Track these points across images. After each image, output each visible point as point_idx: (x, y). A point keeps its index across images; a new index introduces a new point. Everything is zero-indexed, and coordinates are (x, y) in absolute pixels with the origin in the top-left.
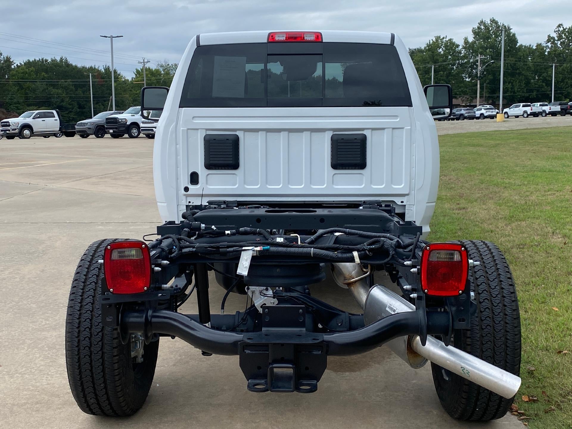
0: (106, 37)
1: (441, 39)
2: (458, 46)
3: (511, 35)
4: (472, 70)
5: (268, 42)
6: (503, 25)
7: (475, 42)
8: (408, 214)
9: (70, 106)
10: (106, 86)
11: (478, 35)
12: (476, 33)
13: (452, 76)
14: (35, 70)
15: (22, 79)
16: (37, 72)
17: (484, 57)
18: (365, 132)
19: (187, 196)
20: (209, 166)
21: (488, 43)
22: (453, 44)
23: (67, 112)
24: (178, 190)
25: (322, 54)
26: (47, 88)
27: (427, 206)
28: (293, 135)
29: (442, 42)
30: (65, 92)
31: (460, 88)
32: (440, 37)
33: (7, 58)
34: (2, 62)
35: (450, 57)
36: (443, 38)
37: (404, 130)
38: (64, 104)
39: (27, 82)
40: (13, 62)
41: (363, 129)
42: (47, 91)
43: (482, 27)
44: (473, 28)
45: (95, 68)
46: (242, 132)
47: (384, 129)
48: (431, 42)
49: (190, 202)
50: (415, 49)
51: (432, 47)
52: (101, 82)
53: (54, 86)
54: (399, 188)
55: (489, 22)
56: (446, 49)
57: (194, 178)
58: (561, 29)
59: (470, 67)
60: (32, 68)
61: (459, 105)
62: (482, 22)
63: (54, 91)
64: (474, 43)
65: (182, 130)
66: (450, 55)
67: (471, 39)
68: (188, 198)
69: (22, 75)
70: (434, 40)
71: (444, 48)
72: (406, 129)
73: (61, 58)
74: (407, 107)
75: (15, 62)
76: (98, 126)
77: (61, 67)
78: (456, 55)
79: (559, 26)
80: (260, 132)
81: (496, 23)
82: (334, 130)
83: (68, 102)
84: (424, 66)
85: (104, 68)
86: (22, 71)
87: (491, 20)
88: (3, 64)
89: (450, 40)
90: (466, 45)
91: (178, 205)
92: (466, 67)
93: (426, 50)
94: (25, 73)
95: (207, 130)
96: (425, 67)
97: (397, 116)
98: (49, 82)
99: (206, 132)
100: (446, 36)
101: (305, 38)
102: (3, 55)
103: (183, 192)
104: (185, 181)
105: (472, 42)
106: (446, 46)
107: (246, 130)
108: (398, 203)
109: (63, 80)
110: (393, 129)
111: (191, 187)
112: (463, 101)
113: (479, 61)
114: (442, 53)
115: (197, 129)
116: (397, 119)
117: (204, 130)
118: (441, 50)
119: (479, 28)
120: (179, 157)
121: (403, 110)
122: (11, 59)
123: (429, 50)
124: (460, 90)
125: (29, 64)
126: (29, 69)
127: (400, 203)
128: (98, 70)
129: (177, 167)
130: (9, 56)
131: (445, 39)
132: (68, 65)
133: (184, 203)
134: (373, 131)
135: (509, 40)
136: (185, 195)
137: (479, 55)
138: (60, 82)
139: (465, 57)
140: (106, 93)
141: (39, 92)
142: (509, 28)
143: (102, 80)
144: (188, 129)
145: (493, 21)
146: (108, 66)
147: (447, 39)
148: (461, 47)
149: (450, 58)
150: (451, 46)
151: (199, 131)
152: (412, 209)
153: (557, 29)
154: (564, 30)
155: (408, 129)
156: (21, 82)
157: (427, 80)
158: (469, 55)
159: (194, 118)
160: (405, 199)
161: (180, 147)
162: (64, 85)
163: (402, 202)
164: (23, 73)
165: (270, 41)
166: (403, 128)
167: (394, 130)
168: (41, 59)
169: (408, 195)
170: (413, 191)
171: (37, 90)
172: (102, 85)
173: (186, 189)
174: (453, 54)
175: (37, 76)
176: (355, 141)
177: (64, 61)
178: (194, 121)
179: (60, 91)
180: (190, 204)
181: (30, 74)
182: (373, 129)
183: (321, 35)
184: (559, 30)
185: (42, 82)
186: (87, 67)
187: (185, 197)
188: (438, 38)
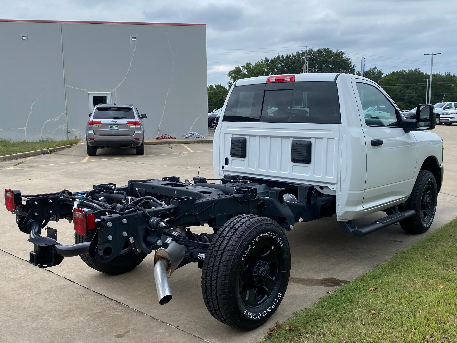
0: (429, 55)
5: (267, 83)
8: (337, 197)
9: (418, 101)
10: (446, 86)
14: (397, 78)
15: (388, 84)
16: (398, 79)
18: (310, 140)
20: (233, 155)
23: (415, 105)
25: (292, 89)
26: (403, 90)
27: (349, 193)
28: (273, 139)
30: (415, 92)
33: (380, 70)
34: (376, 73)
38: (413, 100)
39: (390, 86)
40: (383, 73)
41: (310, 138)
42: (402, 91)
45: (439, 74)
46: (248, 137)
47: (322, 138)
49: (225, 174)
52: (443, 84)
53: (408, 88)
54: (330, 178)
57: (226, 161)
60: (395, 77)
63: (407, 91)
65: (222, 134)
68: (224, 172)
69: (388, 81)
72: (336, 139)
73: (416, 69)
74: (338, 124)
75: (384, 73)
76: (412, 116)
77: (414, 75)
80: (257, 137)
83: (416, 99)
85: (446, 74)
86: (388, 79)
88: (377, 75)
91: (220, 176)
94: (389, 80)
95: (233, 134)
97: (331, 130)
98: (405, 85)
99: (232, 136)
101: (285, 79)
102: (377, 69)
104: (223, 163)
107: (250, 135)
108: (331, 189)
109: (414, 84)
110: (328, 138)
111: (225, 166)
115: (229, 134)
116: (331, 132)
117: (232, 134)
121: (335, 126)
122: (382, 71)
125: (394, 74)
126: (392, 78)
127: (332, 189)
128: (441, 76)
130: (381, 70)
132: (419, 73)
133: (222, 174)
134: (316, 140)
136: (222, 170)
138: (412, 85)
140: (445, 92)
141: (397, 92)
143: (444, 82)
144: (225, 133)
146: (449, 73)
152: (340, 194)
155: (337, 139)
156: (387, 86)
161: (222, 143)
162: (415, 87)
163: (333, 188)
164: (388, 80)
166: (334, 138)
168: (401, 70)
169: (336, 184)
170: (339, 181)
171: (396, 91)
172: (443, 86)
173: (223, 167)
175: (397, 82)
176: (303, 145)
177: (417, 71)
178: (228, 129)
179: (411, 91)
181: (393, 81)
183: (295, 77)
185: (400, 85)
186: (434, 74)
187: (223, 171)
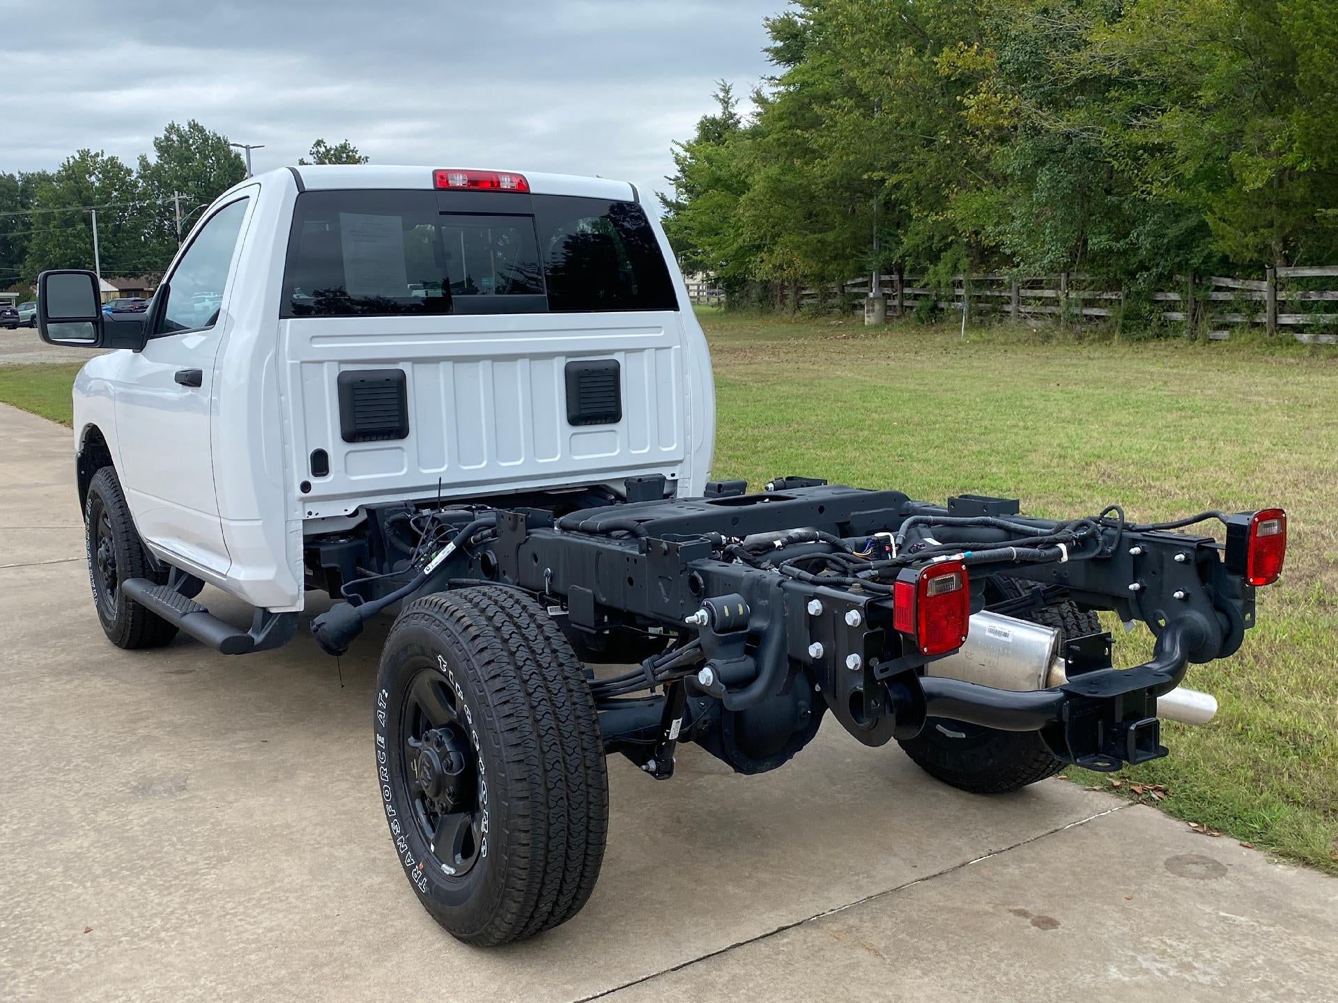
1: (91, 157)
2: (129, 172)
3: (233, 155)
4: (161, 221)
5: (437, 189)
6: (215, 135)
7: (162, 166)
11: (167, 152)
12: (164, 148)
13: (124, 231)
17: (185, 196)
18: (615, 357)
19: (304, 501)
20: (352, 434)
21: (191, 168)
22: (120, 168)
24: (287, 490)
25: (533, 215)
28: (500, 366)
29: (95, 163)
31: (143, 256)
32: (88, 152)
35: (115, 194)
36: (97, 155)
37: (672, 350)
41: (612, 352)
43: (175, 138)
44: (157, 139)
46: (409, 364)
47: (643, 350)
48: (72, 161)
49: (310, 513)
50: (33, 175)
51: (73, 171)
54: (670, 450)
55: (187, 128)
56: (105, 177)
57: (320, 463)
58: (322, 150)
59: (158, 214)
61: (142, 290)
62: (172, 127)
64: (159, 168)
65: (291, 364)
66: (116, 190)
67: (153, 159)
68: (306, 504)
70: (77, 156)
71: (100, 176)
72: (675, 349)
74: (673, 311)
78: (127, 189)
79: (319, 143)
80: (442, 364)
81: (201, 130)
82: (568, 354)
84: (61, 210)
87: (189, 124)
89: (112, 159)
90: (145, 171)
91: (287, 521)
92: (150, 215)
93: (60, 179)
95: (341, 362)
96: (64, 213)
97: (660, 327)
99: (341, 368)
100: (103, 152)
103: (299, 493)
104: (301, 470)
105: (156, 165)
106: (105, 172)
107: (416, 361)
108: (667, 477)
110: (657, 349)
111: (315, 481)
112: (150, 282)
113: (177, 204)
114: (97, 184)
115: (321, 362)
116: (660, 333)
117: (337, 363)
118: (93, 179)
119: (167, 138)
120: (286, 422)
123: (69, 178)
124: (143, 260)
127: (670, 478)
129: (284, 443)
131: (100, 158)
133: (300, 514)
134: (628, 355)
135: (230, 166)
136: (302, 499)
137: (176, 193)
139: (144, 195)
142: (226, 142)
144: (302, 362)
145: (194, 126)
147: (105, 158)
148: (135, 175)
149: (116, 197)
150: (113, 170)
151: (326, 364)
152: (688, 485)
153: (315, 150)
154: (328, 151)
155: (678, 349)
157: (71, 239)
158: (153, 191)
159: (314, 339)
160: (676, 470)
161: (289, 398)
163: (673, 475)
165: (439, 186)
166: (670, 348)
167: (659, 351)
169: (681, 462)
170: (689, 454)
173: (306, 487)
174: (121, 187)
176: (607, 373)
178: (315, 346)
180: (310, 517)
182: (627, 351)
184: (318, 152)
187: (301, 503)
188: (84, 155)
